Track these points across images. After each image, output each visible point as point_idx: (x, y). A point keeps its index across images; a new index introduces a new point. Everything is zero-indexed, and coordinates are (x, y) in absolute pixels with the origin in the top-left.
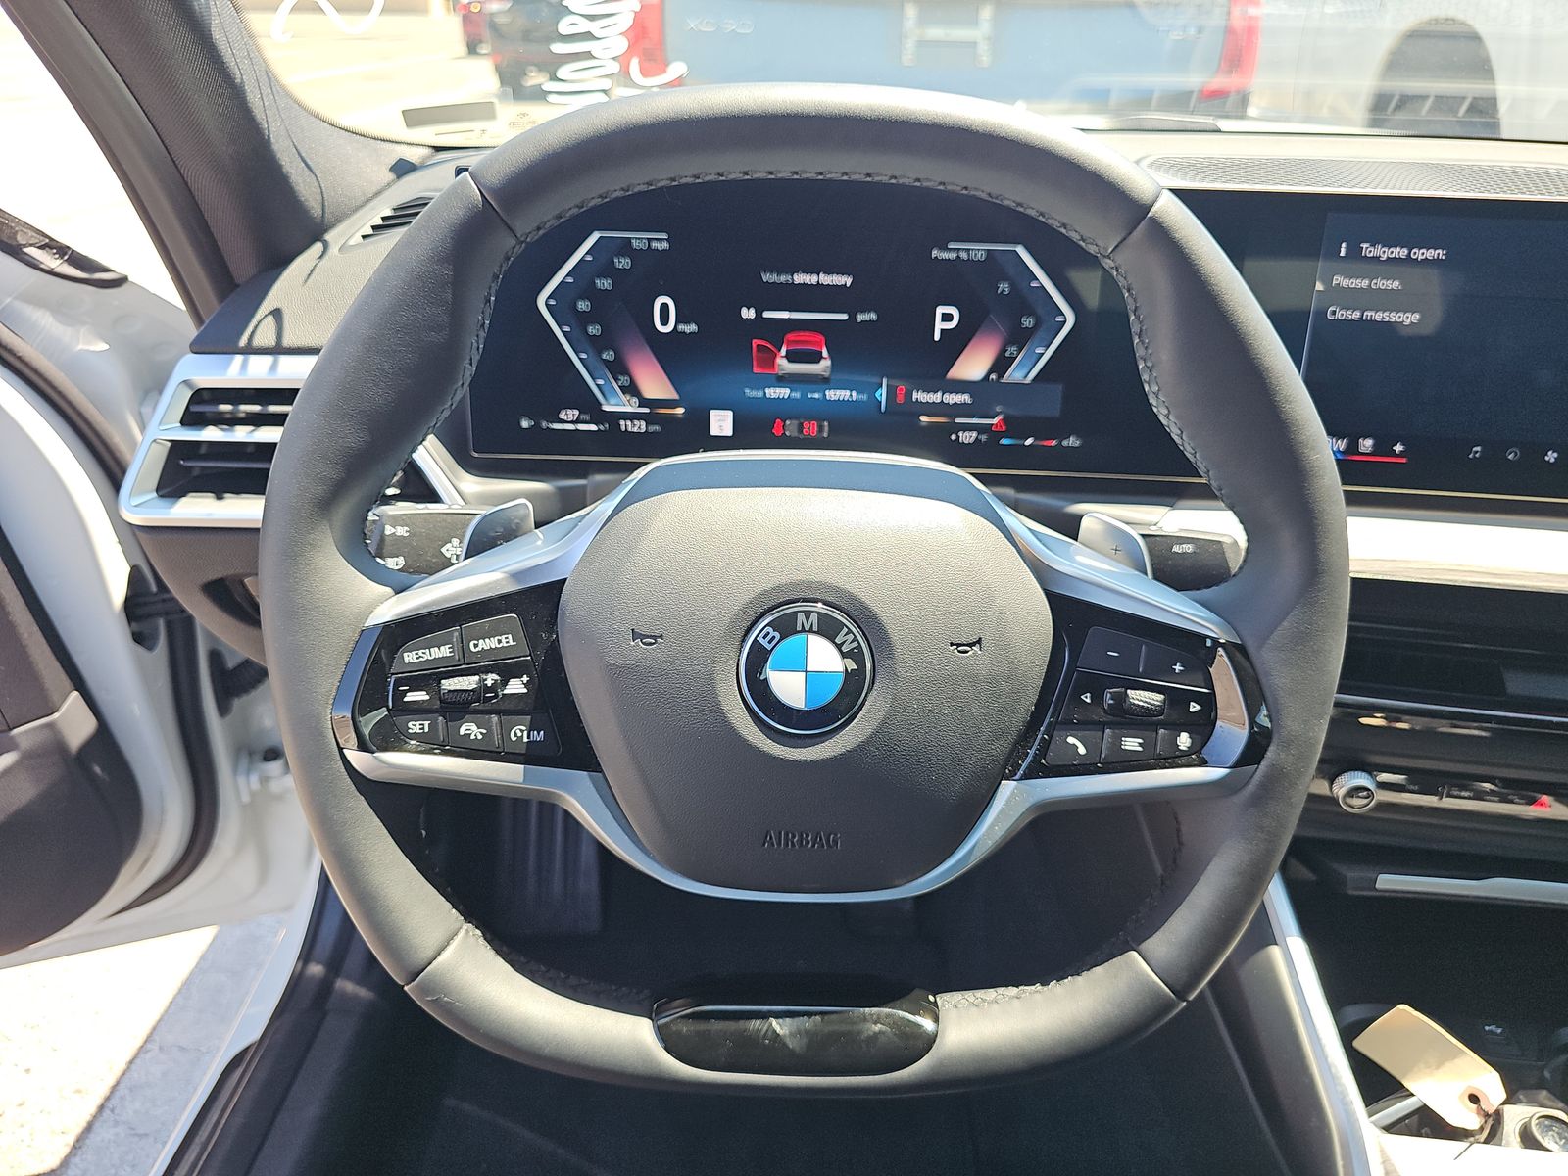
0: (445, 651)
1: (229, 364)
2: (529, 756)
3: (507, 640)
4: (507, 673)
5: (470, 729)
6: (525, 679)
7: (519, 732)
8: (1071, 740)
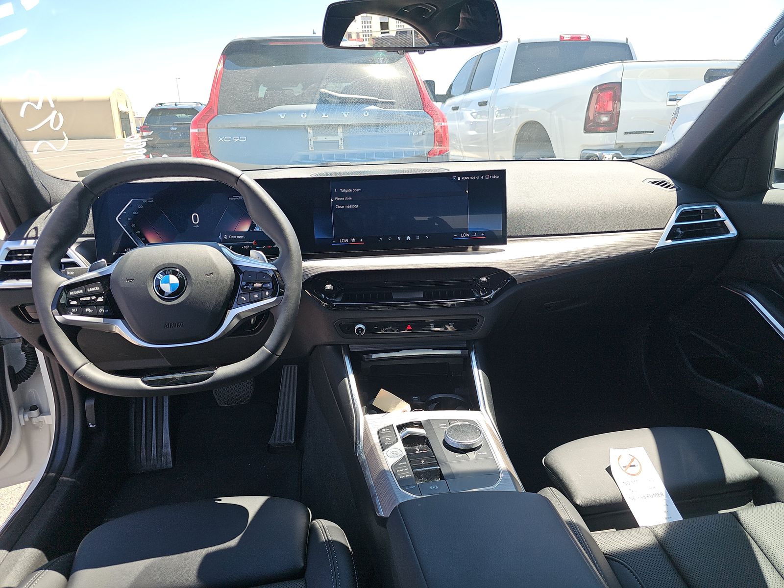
0: (81, 291)
1: (21, 242)
2: (104, 316)
3: (97, 288)
4: (98, 296)
5: (88, 310)
6: (103, 297)
7: (101, 310)
8: (242, 298)
